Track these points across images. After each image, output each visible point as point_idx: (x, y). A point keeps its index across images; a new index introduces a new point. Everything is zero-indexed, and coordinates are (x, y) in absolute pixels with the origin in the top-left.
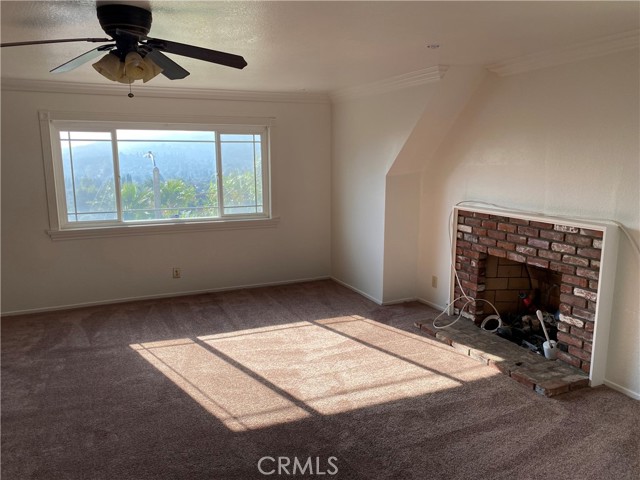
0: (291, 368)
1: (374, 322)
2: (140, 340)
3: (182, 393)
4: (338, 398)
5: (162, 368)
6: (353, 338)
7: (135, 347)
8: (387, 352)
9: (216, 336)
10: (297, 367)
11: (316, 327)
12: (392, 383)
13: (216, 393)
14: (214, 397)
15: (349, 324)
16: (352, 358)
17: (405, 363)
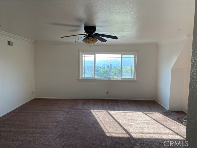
0: (130, 123)
1: (163, 115)
2: (93, 109)
3: (98, 124)
4: (140, 134)
5: (96, 117)
6: (153, 119)
7: (92, 110)
8: (163, 125)
9: (113, 111)
10: (132, 124)
11: (143, 114)
12: (160, 134)
13: (107, 126)
14: (106, 127)
15: (154, 115)
16: (150, 124)
17: (167, 129)
